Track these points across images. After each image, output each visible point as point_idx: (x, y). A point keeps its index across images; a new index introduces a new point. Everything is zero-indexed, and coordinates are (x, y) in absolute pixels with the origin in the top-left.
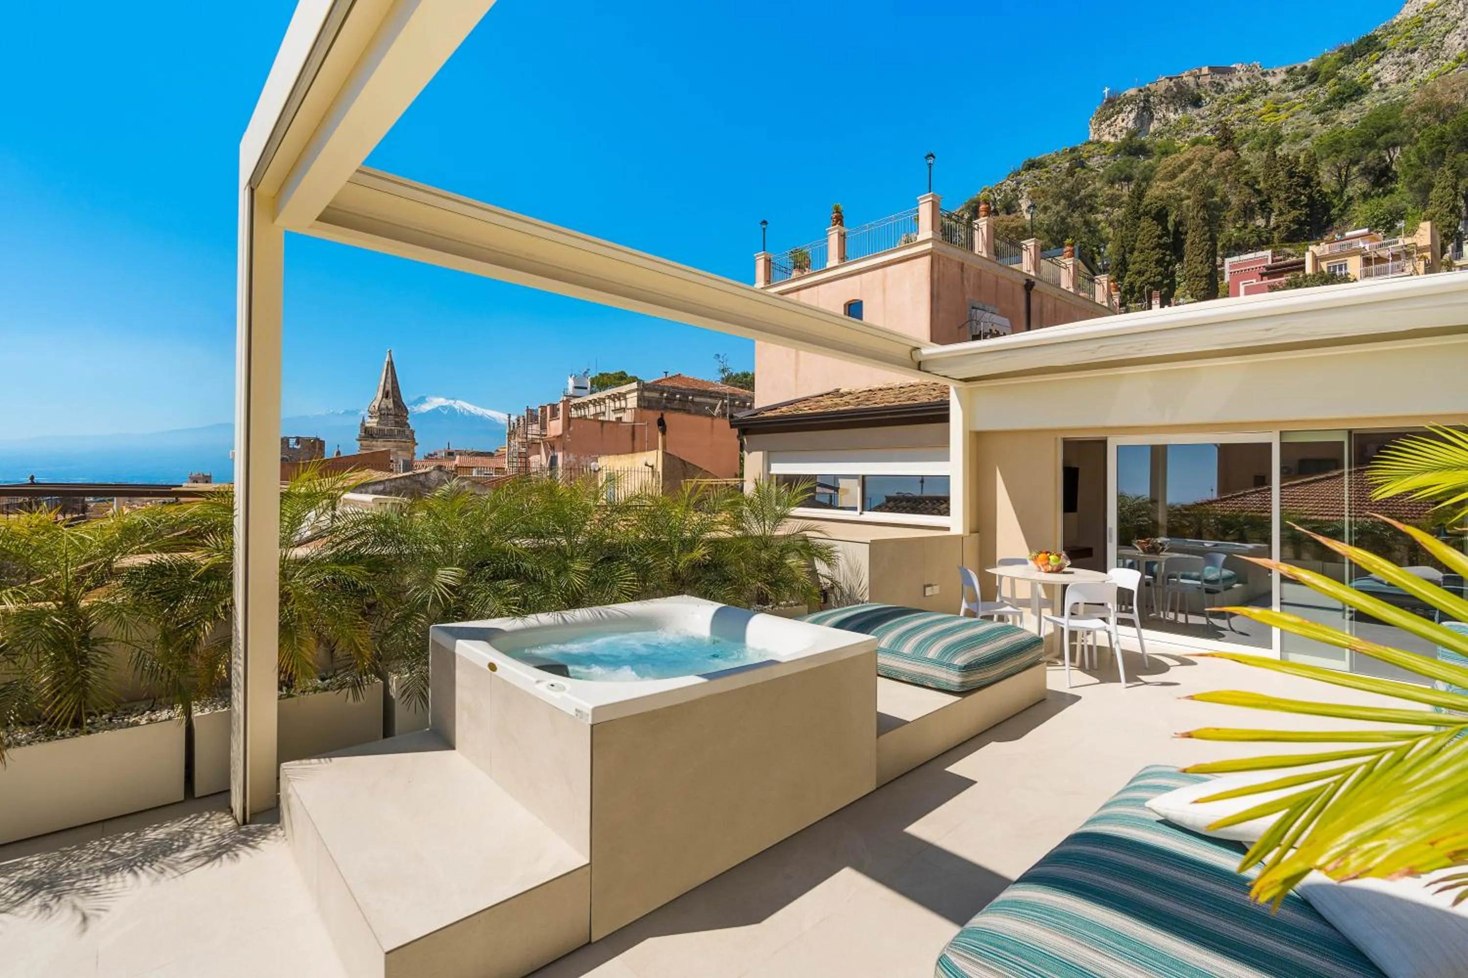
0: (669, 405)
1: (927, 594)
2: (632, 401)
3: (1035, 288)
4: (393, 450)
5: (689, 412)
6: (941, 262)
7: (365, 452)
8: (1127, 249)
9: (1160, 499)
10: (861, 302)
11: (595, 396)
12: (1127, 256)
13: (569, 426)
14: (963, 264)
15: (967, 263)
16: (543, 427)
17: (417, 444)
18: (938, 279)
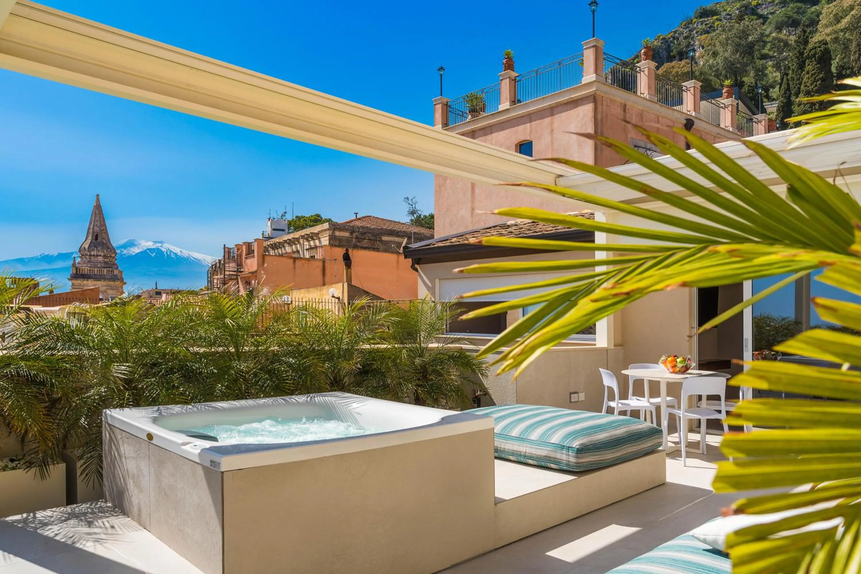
0: (358, 244)
1: (572, 400)
2: (325, 241)
3: (694, 127)
4: (103, 289)
5: (377, 250)
6: (605, 103)
7: (75, 290)
8: (793, 92)
9: (804, 321)
10: (532, 142)
11: (290, 236)
12: (793, 98)
13: (263, 263)
14: (625, 105)
15: (628, 104)
16: (240, 265)
17: (125, 283)
18: (602, 119)
